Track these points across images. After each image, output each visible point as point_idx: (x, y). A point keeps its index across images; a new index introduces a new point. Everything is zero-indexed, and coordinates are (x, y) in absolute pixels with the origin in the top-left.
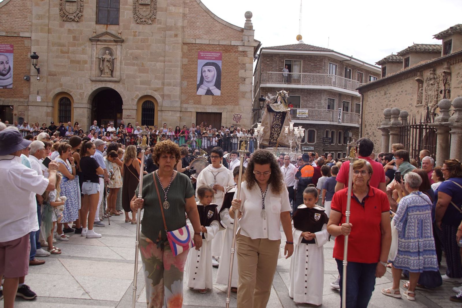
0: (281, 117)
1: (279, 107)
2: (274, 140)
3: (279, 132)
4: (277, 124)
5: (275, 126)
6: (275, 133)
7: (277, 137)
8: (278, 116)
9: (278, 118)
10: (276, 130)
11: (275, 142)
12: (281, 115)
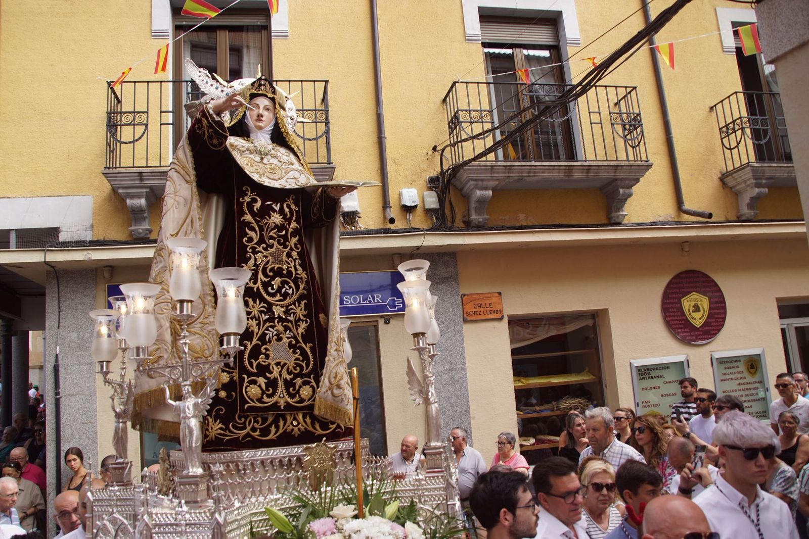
0: (294, 225)
1: (273, 161)
2: (272, 384)
3: (303, 325)
4: (278, 273)
5: (266, 285)
6: (270, 333)
7: (291, 364)
8: (276, 219)
9: (279, 228)
10: (278, 311)
11: (281, 398)
12: (291, 211)
